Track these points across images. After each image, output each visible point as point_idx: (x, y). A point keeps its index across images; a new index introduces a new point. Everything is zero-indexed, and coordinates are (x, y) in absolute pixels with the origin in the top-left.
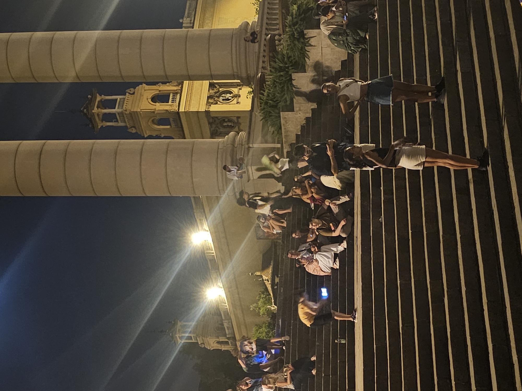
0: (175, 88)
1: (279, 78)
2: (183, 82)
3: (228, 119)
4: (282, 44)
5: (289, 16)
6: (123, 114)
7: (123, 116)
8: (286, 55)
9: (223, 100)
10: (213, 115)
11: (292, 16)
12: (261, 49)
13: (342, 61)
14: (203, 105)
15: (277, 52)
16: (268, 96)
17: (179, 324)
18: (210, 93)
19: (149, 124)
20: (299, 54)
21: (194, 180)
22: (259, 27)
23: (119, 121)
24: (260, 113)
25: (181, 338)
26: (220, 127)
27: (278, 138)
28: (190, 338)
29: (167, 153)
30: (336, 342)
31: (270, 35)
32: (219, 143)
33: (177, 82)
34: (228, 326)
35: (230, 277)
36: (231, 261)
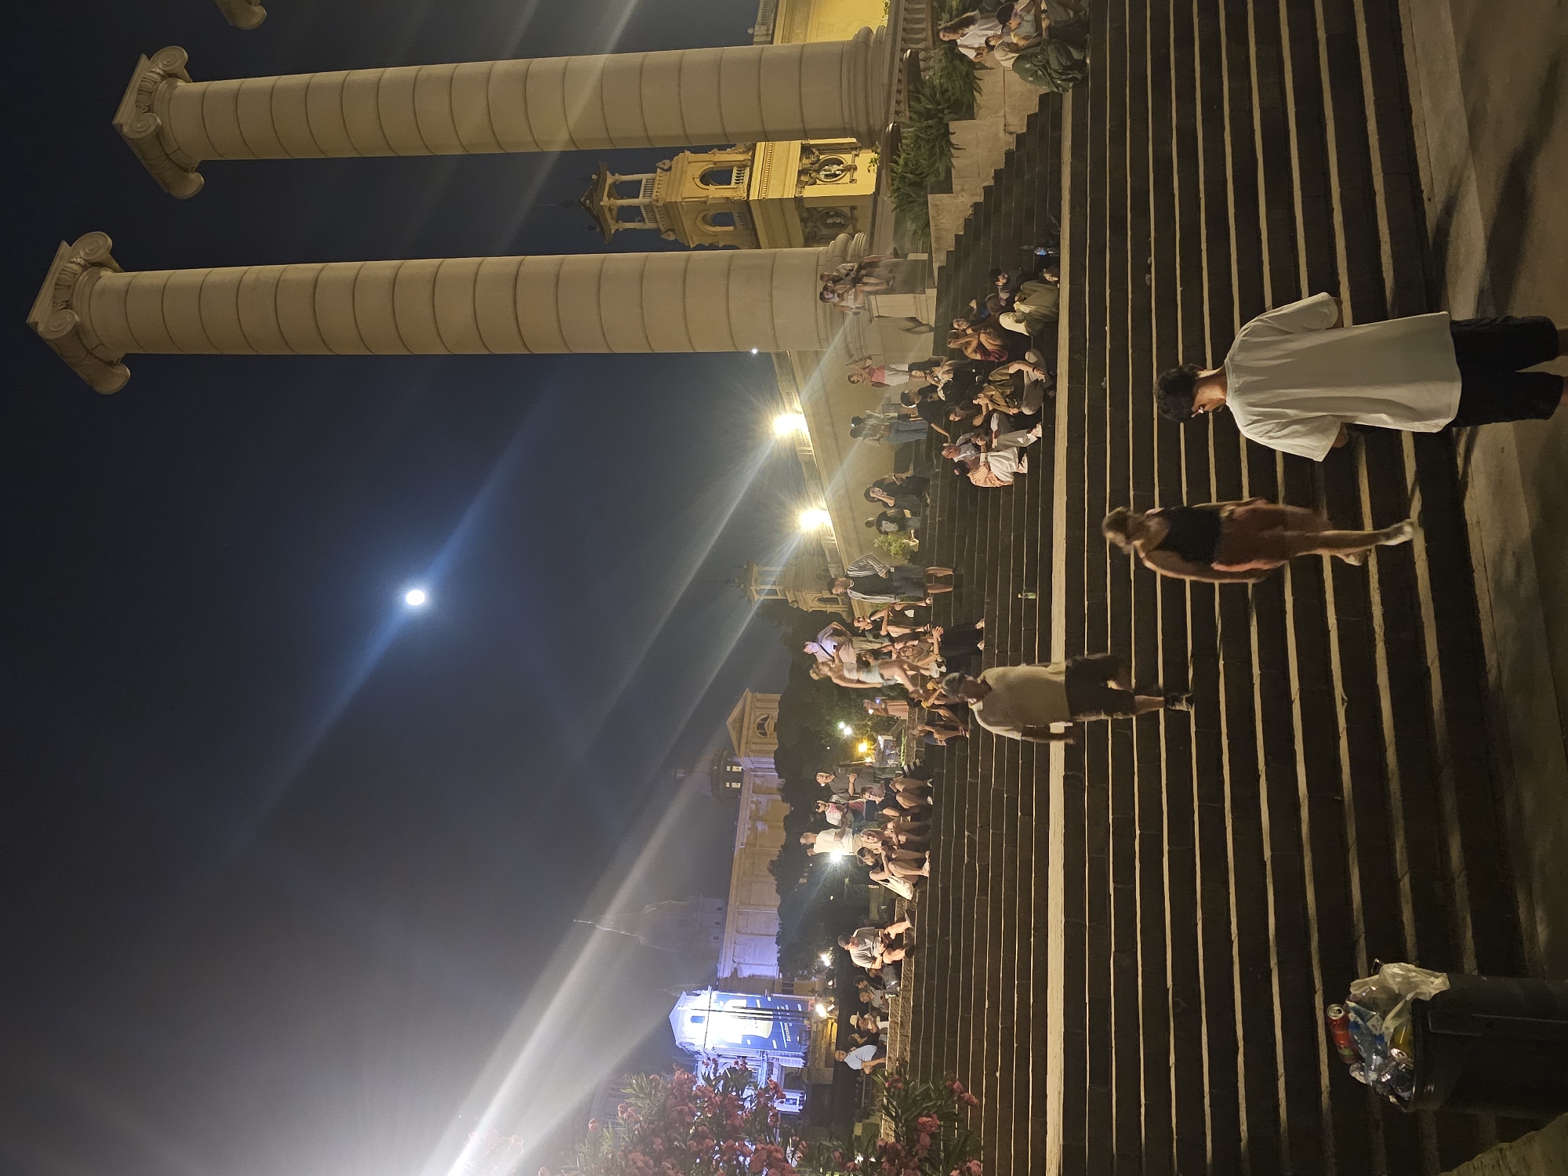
0: (741, 157)
1: (925, 131)
2: (755, 145)
3: (835, 212)
4: (932, 67)
5: (944, 12)
6: (652, 208)
7: (653, 211)
8: (938, 87)
9: (827, 176)
10: (807, 205)
11: (950, 13)
12: (894, 76)
13: (1040, 95)
14: (791, 185)
15: (923, 83)
16: (906, 165)
17: (756, 569)
18: (803, 165)
19: (699, 224)
20: (962, 84)
21: (777, 322)
22: (891, 36)
23: (646, 220)
24: (891, 197)
25: (759, 592)
26: (820, 226)
27: (923, 243)
28: (774, 592)
29: (729, 274)
30: (1019, 596)
31: (909, 51)
32: (818, 255)
33: (746, 148)
34: (837, 573)
35: (840, 492)
36: (841, 465)
